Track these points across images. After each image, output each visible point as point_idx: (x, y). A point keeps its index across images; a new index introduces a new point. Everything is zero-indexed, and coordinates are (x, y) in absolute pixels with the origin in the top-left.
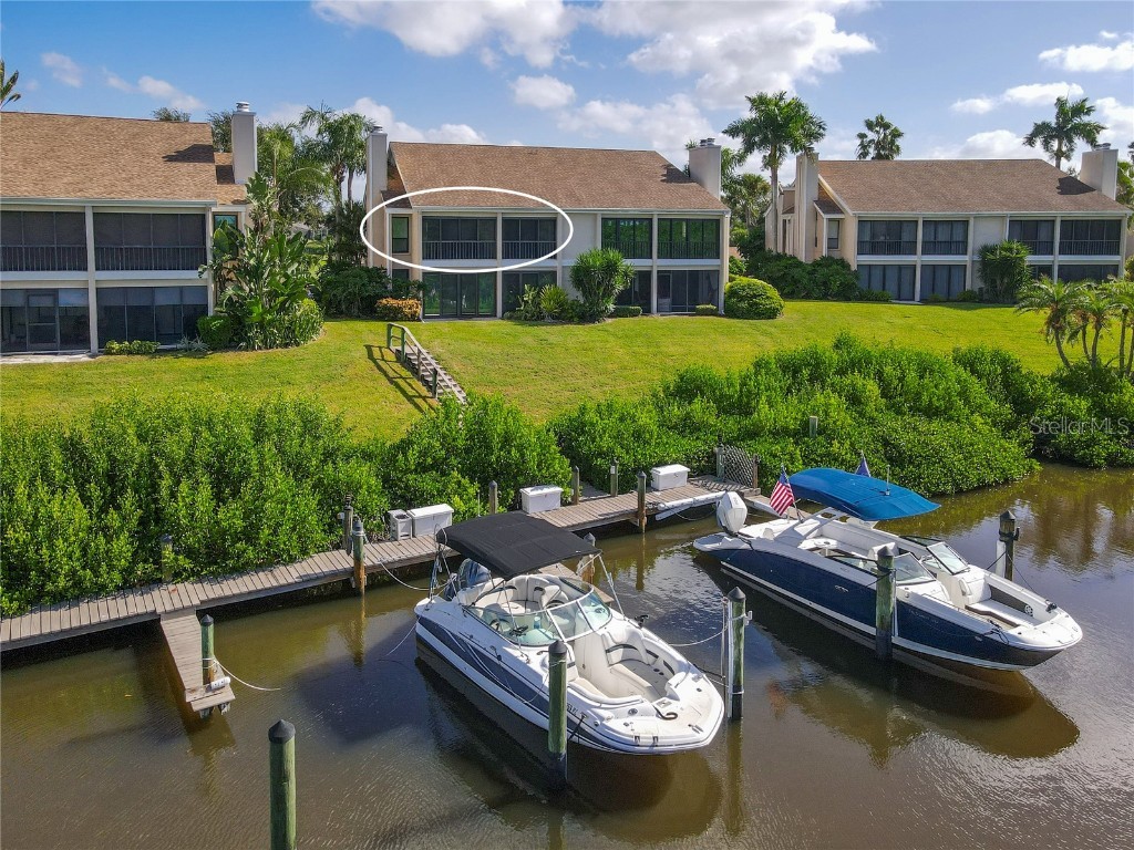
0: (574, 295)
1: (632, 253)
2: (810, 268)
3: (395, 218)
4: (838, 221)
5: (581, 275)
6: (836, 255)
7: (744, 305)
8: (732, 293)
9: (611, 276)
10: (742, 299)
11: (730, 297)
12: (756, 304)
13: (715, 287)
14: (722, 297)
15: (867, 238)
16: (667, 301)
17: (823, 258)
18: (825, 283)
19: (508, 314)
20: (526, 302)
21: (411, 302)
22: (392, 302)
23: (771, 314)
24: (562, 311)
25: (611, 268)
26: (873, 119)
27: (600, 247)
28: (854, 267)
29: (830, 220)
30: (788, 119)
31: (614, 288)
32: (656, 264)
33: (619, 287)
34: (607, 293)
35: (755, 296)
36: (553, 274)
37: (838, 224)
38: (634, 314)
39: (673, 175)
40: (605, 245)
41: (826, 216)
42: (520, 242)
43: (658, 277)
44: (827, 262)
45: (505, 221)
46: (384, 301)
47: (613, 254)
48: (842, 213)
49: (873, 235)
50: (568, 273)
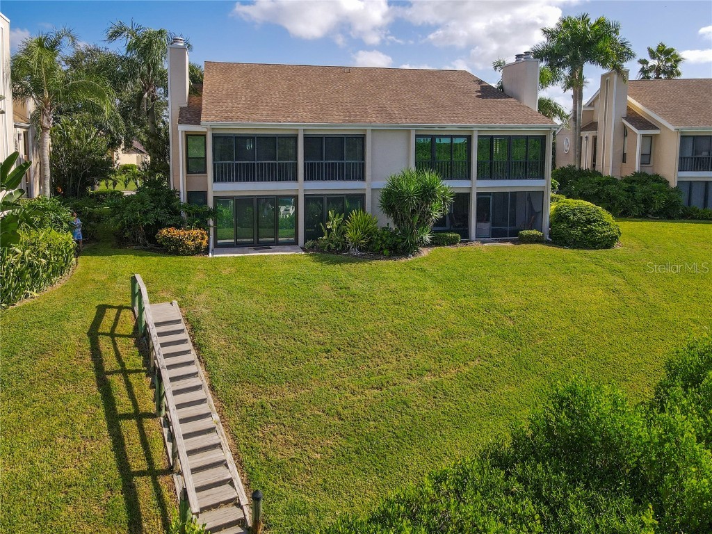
0: (385, 221)
1: (449, 174)
2: (626, 185)
3: (188, 136)
4: (651, 137)
5: (393, 200)
6: (649, 170)
7: (576, 232)
8: (560, 217)
9: (428, 202)
10: (573, 225)
11: (557, 222)
12: (591, 230)
13: (537, 209)
14: (547, 220)
15: (689, 154)
16: (486, 226)
17: (636, 174)
18: (644, 201)
19: (310, 243)
20: (330, 231)
21: (195, 232)
22: (175, 233)
23: (608, 242)
24: (371, 242)
25: (427, 193)
26: (654, 49)
27: (413, 168)
28: (673, 184)
29: (644, 136)
30: (599, 37)
31: (431, 216)
32: (476, 186)
33: (437, 215)
34: (422, 223)
35: (589, 222)
36: (362, 197)
37: (651, 141)
38: (452, 242)
39: (486, 92)
40: (419, 165)
41: (639, 133)
42: (324, 162)
43: (478, 200)
44: (640, 178)
45: (306, 138)
46: (164, 232)
47: (429, 176)
48: (657, 128)
49: (695, 151)
50: (378, 197)
